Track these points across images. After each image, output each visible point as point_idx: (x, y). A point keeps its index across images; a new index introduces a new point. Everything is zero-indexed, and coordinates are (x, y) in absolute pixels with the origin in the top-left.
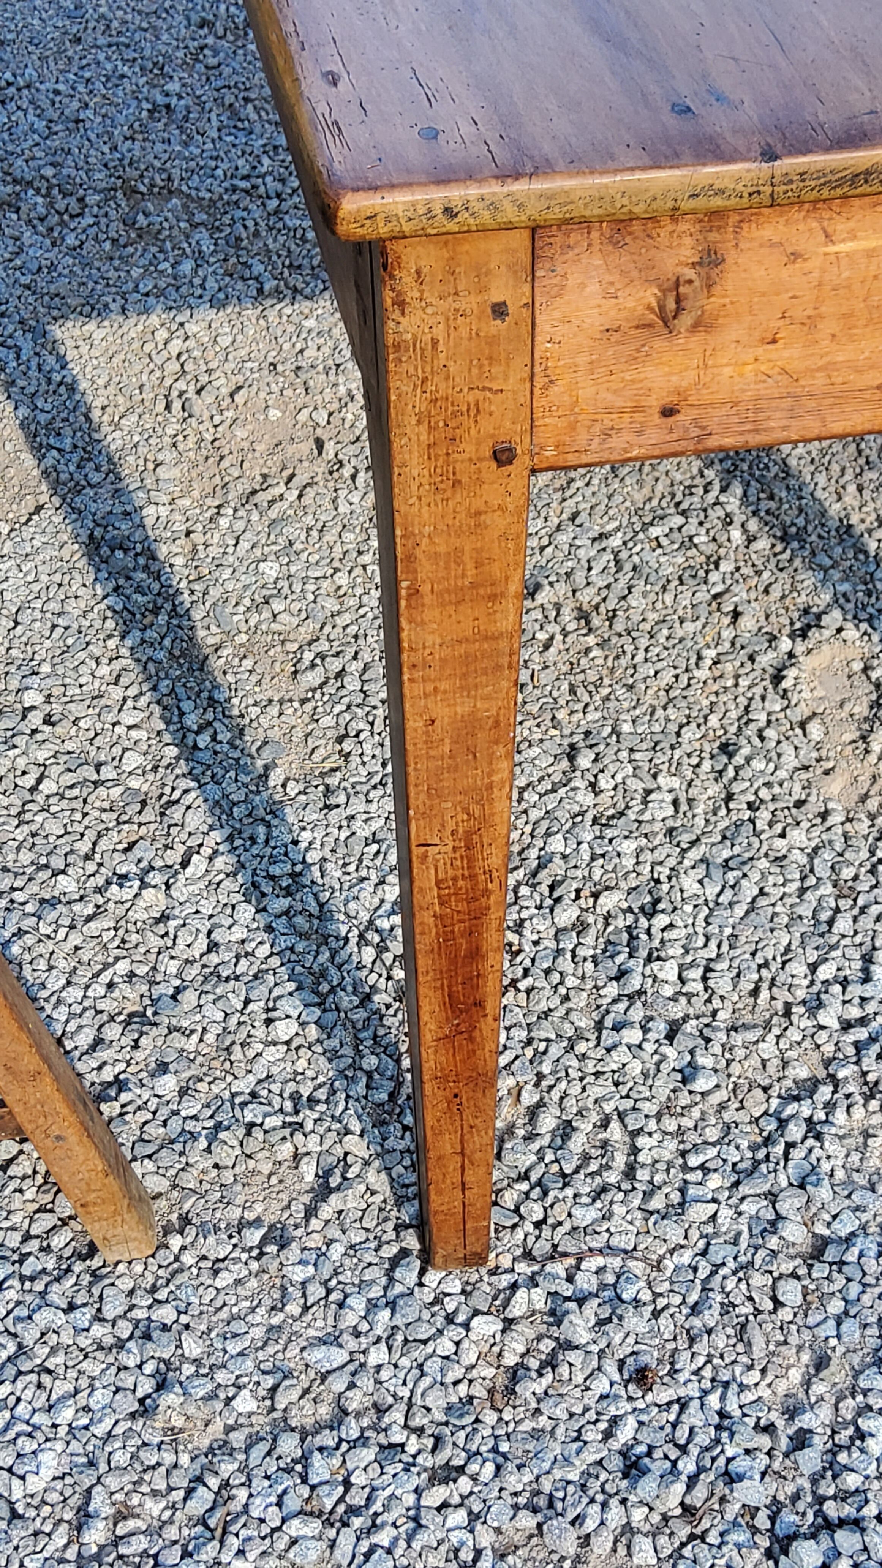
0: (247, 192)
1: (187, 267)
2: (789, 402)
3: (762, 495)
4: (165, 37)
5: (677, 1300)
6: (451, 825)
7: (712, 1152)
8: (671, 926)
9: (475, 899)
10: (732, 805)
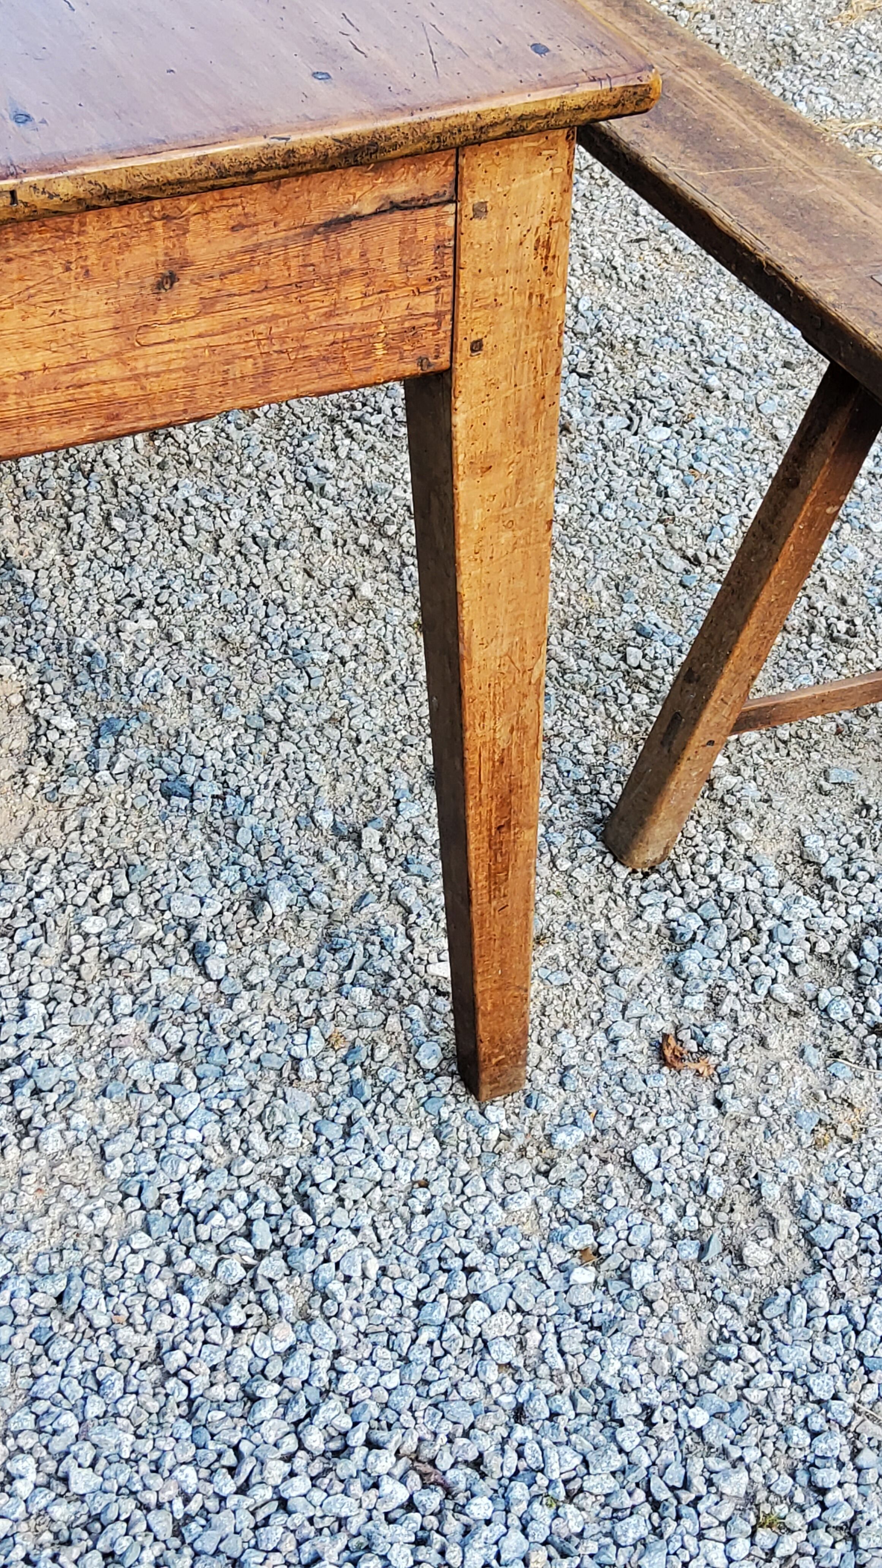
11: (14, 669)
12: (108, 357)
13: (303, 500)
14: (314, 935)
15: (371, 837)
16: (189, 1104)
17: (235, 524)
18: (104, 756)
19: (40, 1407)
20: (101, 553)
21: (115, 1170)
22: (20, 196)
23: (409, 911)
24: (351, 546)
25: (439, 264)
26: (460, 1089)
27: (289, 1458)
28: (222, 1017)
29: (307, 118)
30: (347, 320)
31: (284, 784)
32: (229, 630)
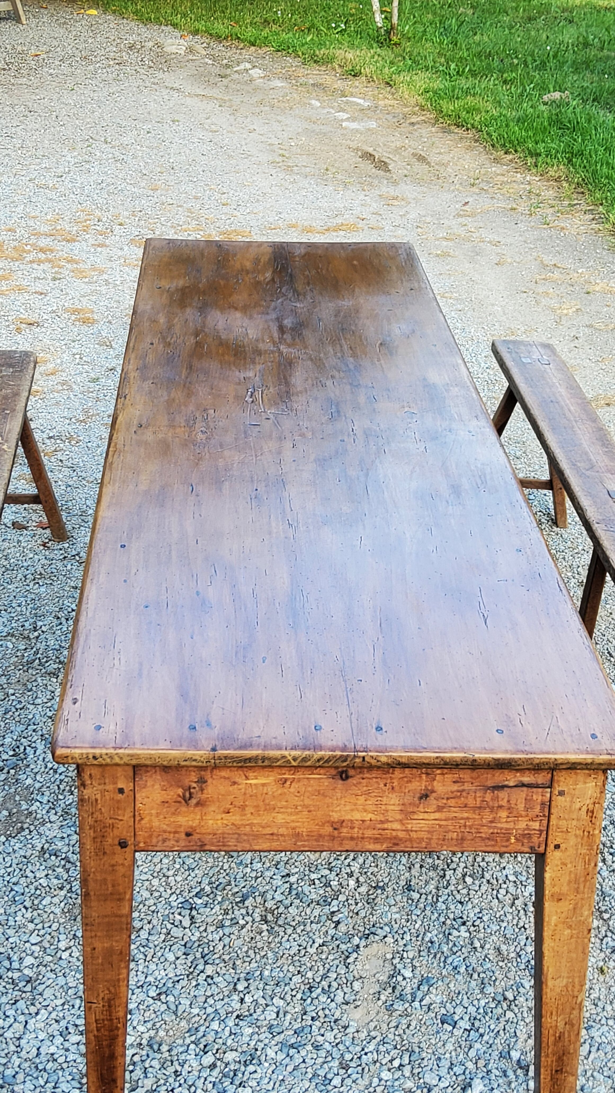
2: (236, 836)
3: (373, 864)
6: (102, 995)
8: (256, 1071)
9: (112, 1031)
10: (304, 1017)
11: (392, 941)
12: (397, 821)
20: (455, 893)
22: (366, 759)
25: (542, 810)
29: (485, 749)
30: (499, 825)
31: (502, 1032)
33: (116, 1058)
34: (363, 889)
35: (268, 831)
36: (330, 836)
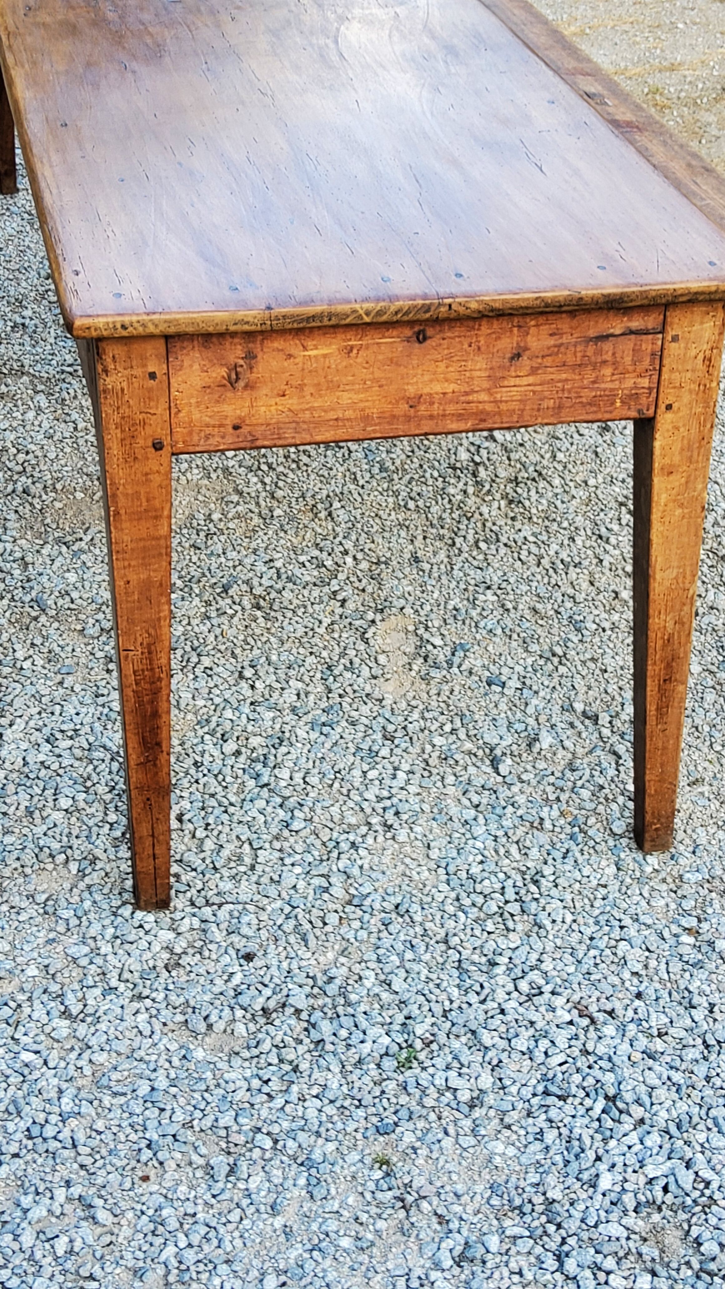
0: (71, 374)
1: (31, 415)
2: (294, 425)
3: (367, 541)
4: (24, 284)
5: (271, 923)
6: (140, 640)
7: (298, 857)
8: (289, 753)
9: (153, 683)
10: (330, 696)
11: (412, 611)
12: (484, 390)
13: (595, 545)
14: (562, 762)
15: (604, 719)
16: (479, 830)
17: (552, 553)
18: (457, 661)
19: (381, 951)
20: (470, 559)
21: (434, 853)
22: (453, 307)
23: (620, 758)
24: (620, 572)
25: (652, 363)
26: (634, 845)
27: (509, 994)
28: (504, 792)
29: (591, 285)
30: (603, 386)
31: (558, 687)
32: (539, 606)
33: (160, 717)
34: (364, 565)
35: (332, 415)
36: (405, 416)
